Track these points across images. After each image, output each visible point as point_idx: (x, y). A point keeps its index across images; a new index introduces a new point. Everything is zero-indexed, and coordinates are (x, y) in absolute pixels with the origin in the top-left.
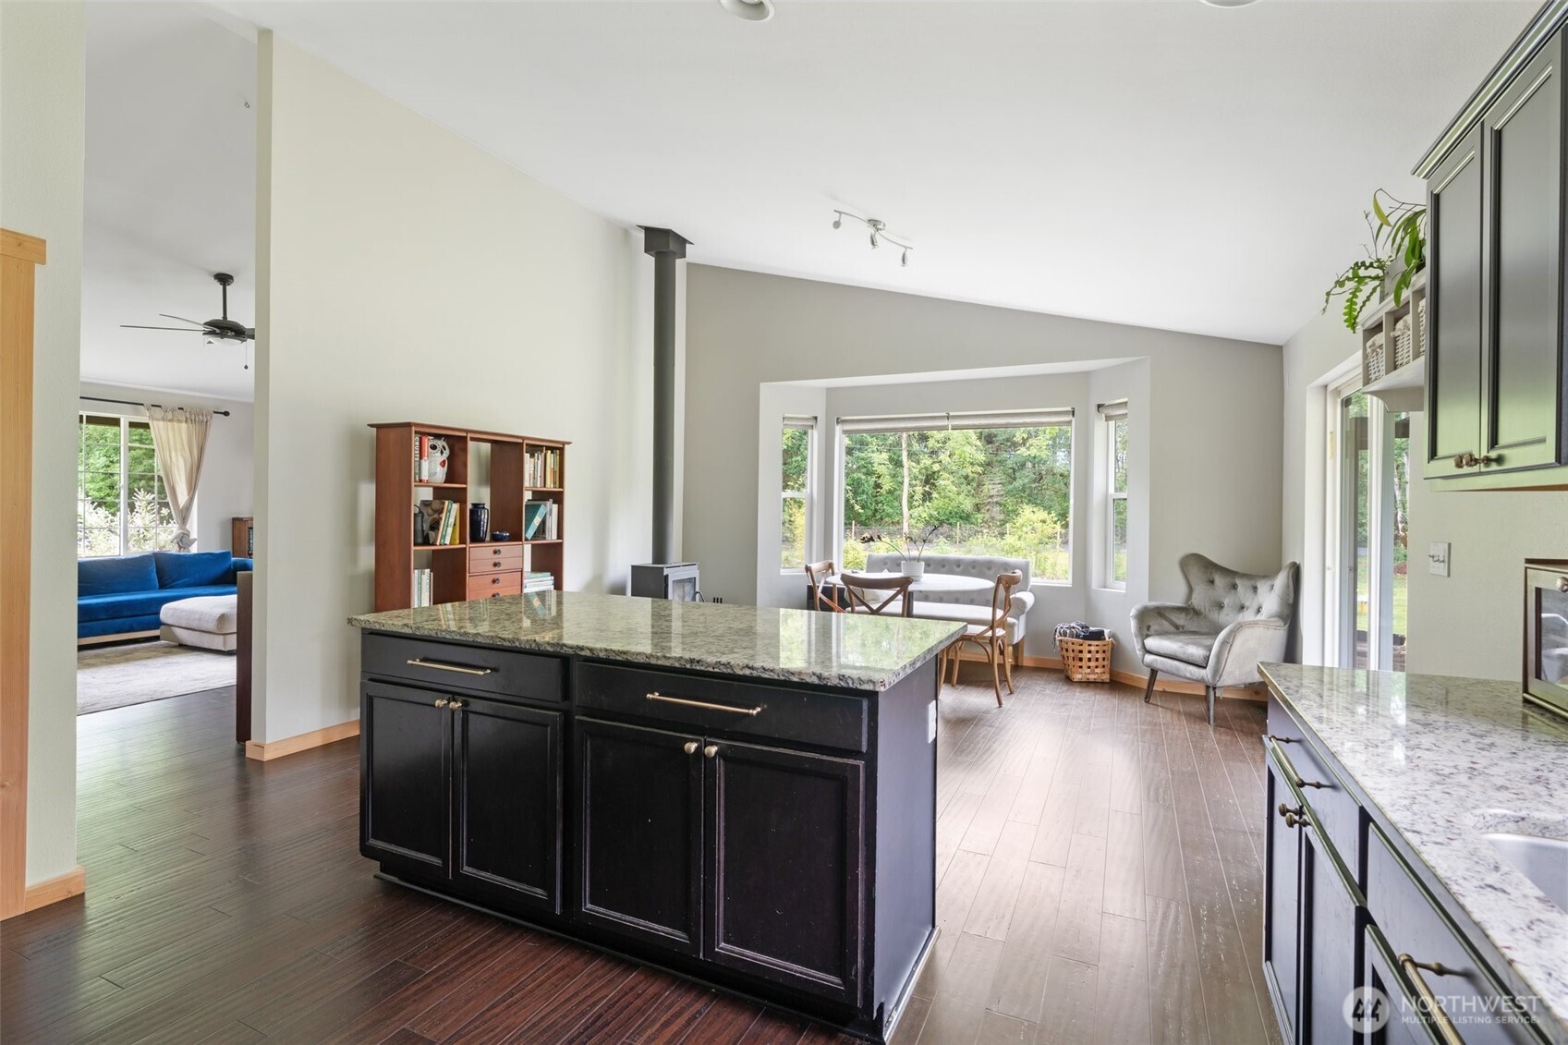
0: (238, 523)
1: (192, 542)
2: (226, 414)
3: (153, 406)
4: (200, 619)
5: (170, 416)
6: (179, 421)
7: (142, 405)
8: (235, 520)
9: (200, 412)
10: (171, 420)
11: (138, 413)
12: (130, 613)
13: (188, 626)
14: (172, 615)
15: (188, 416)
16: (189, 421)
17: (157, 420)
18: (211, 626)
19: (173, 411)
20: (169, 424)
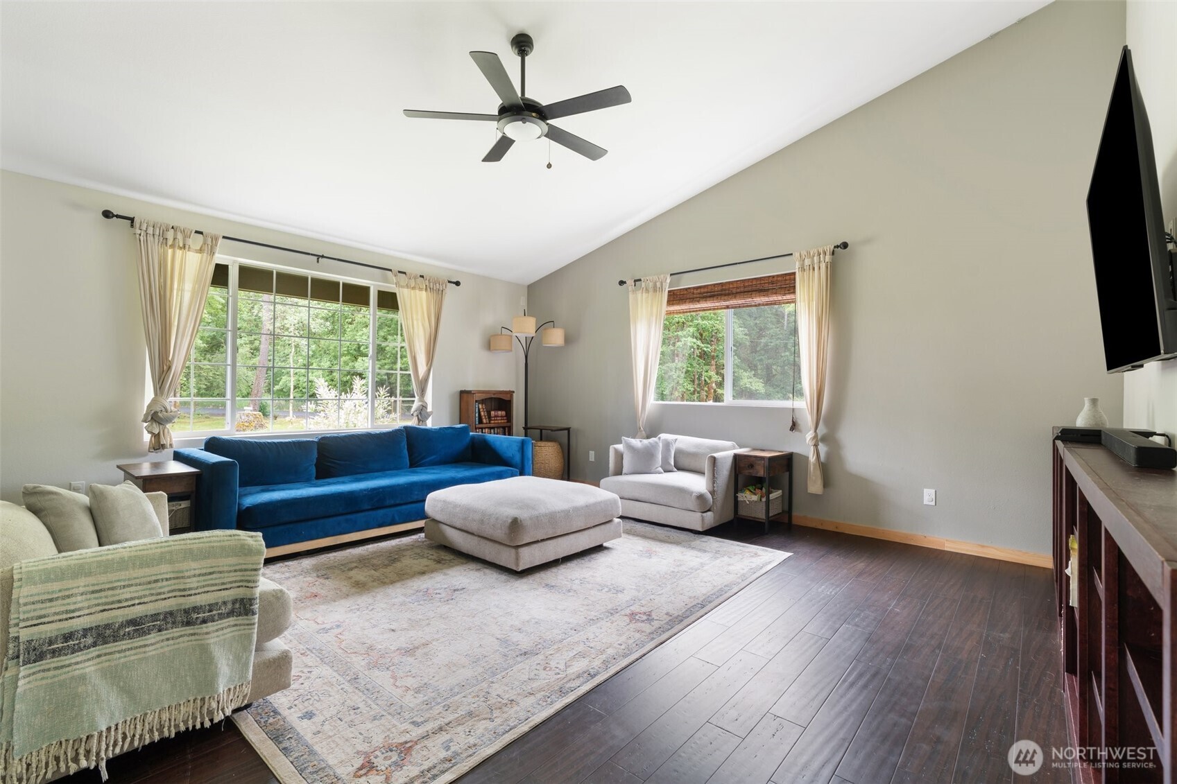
0: (465, 395)
1: (428, 415)
2: (458, 284)
3: (399, 272)
4: (482, 522)
5: (412, 284)
6: (421, 289)
7: (391, 270)
8: (462, 393)
9: (436, 282)
10: (414, 288)
11: (386, 280)
12: (392, 502)
13: (465, 529)
14: (442, 510)
15: (427, 284)
16: (429, 289)
17: (403, 287)
18: (500, 534)
19: (415, 278)
20: (412, 291)
